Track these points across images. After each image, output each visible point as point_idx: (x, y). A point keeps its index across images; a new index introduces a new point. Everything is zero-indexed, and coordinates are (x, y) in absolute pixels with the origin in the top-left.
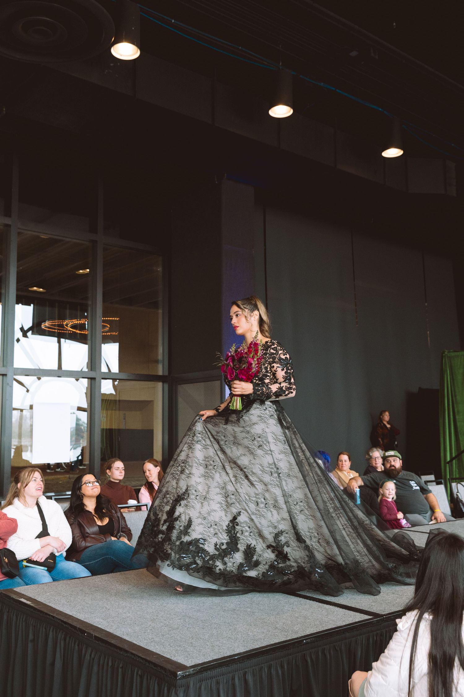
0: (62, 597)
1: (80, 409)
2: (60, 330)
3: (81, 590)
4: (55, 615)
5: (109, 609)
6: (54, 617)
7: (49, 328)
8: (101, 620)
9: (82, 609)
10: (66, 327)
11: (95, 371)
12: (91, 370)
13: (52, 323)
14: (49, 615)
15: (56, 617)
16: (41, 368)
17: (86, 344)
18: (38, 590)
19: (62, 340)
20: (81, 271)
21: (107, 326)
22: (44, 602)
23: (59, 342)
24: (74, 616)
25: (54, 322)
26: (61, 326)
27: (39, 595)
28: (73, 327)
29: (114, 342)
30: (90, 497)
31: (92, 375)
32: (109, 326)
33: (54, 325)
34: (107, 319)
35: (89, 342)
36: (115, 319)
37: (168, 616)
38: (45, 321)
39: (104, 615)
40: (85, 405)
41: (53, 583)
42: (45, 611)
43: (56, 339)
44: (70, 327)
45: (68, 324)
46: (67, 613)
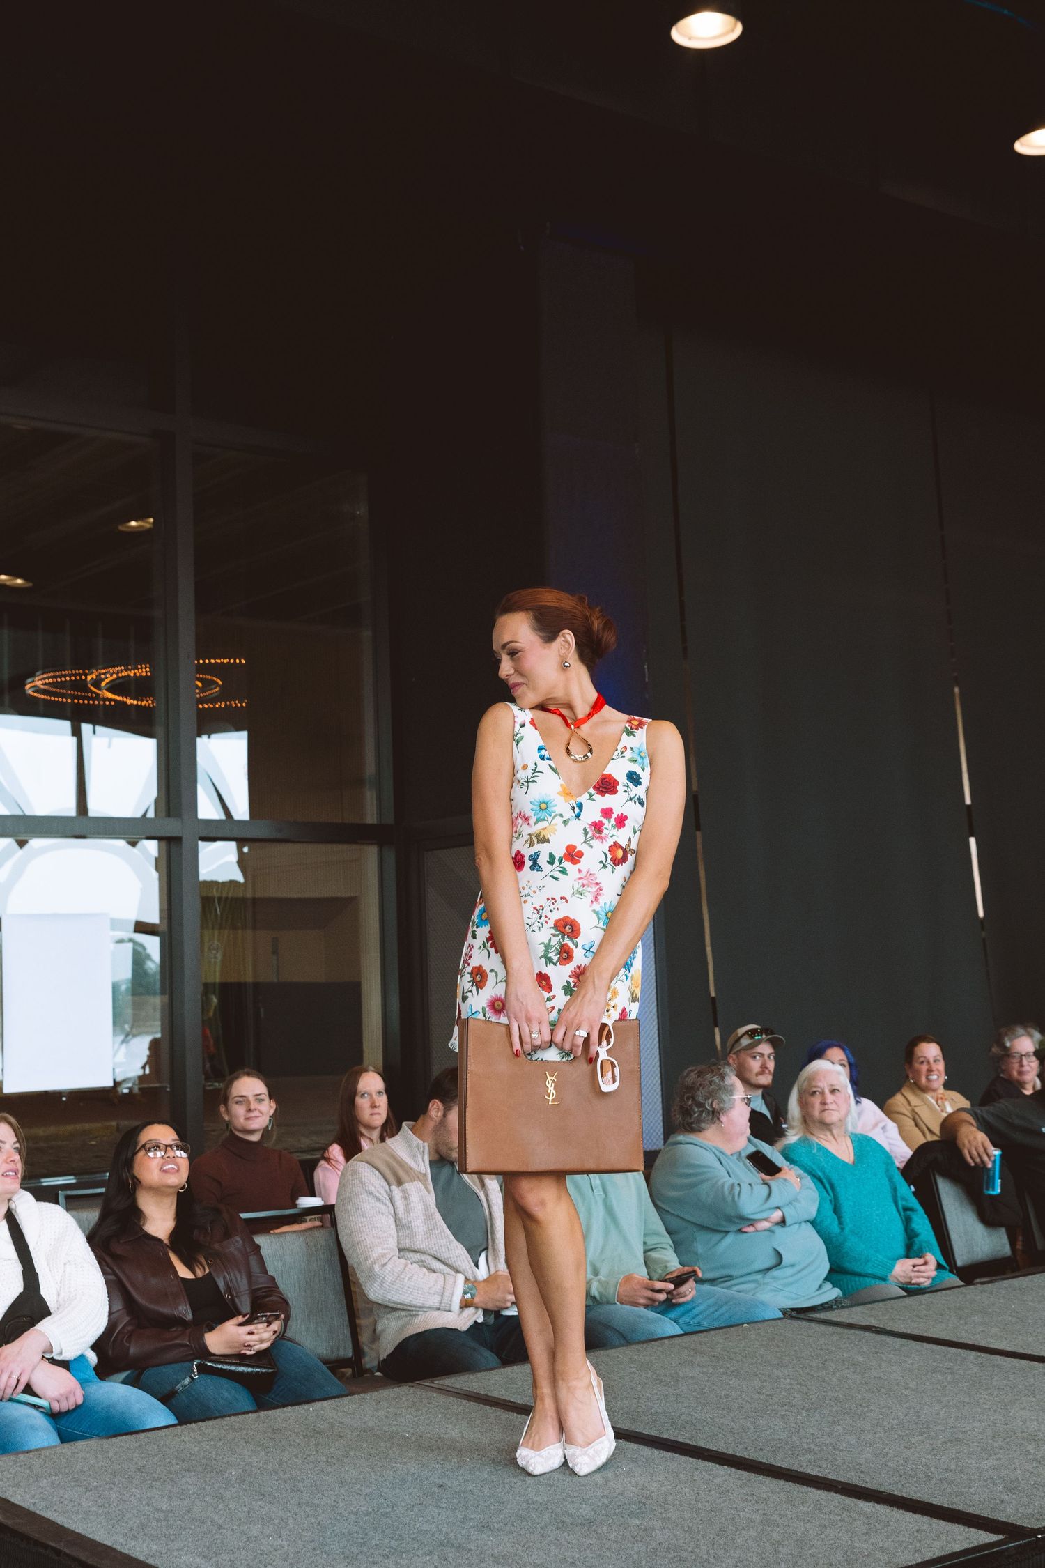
0: (82, 1490)
1: (141, 927)
2: (78, 698)
3: (139, 1470)
4: (61, 1546)
5: (220, 1527)
6: (58, 1552)
7: (45, 692)
8: (198, 1560)
9: (142, 1525)
10: (93, 689)
11: (179, 816)
12: (169, 815)
13: (56, 677)
14: (46, 1547)
15: (65, 1553)
16: (28, 813)
17: (149, 735)
18: (13, 1472)
19: (86, 728)
20: (133, 523)
21: (217, 683)
22: (32, 1509)
23: (76, 732)
24: (118, 1548)
25: (60, 676)
26: (80, 686)
27: (18, 1485)
28: (118, 687)
29: (238, 729)
30: (158, 1190)
31: (171, 827)
32: (220, 682)
33: (62, 685)
34: (213, 661)
35: (160, 730)
36: (232, 661)
37: (394, 1543)
38: (32, 675)
39: (207, 1544)
40: (153, 917)
41: (59, 1450)
42: (36, 1536)
43: (66, 725)
44: (108, 690)
45: (103, 680)
46: (96, 1538)
